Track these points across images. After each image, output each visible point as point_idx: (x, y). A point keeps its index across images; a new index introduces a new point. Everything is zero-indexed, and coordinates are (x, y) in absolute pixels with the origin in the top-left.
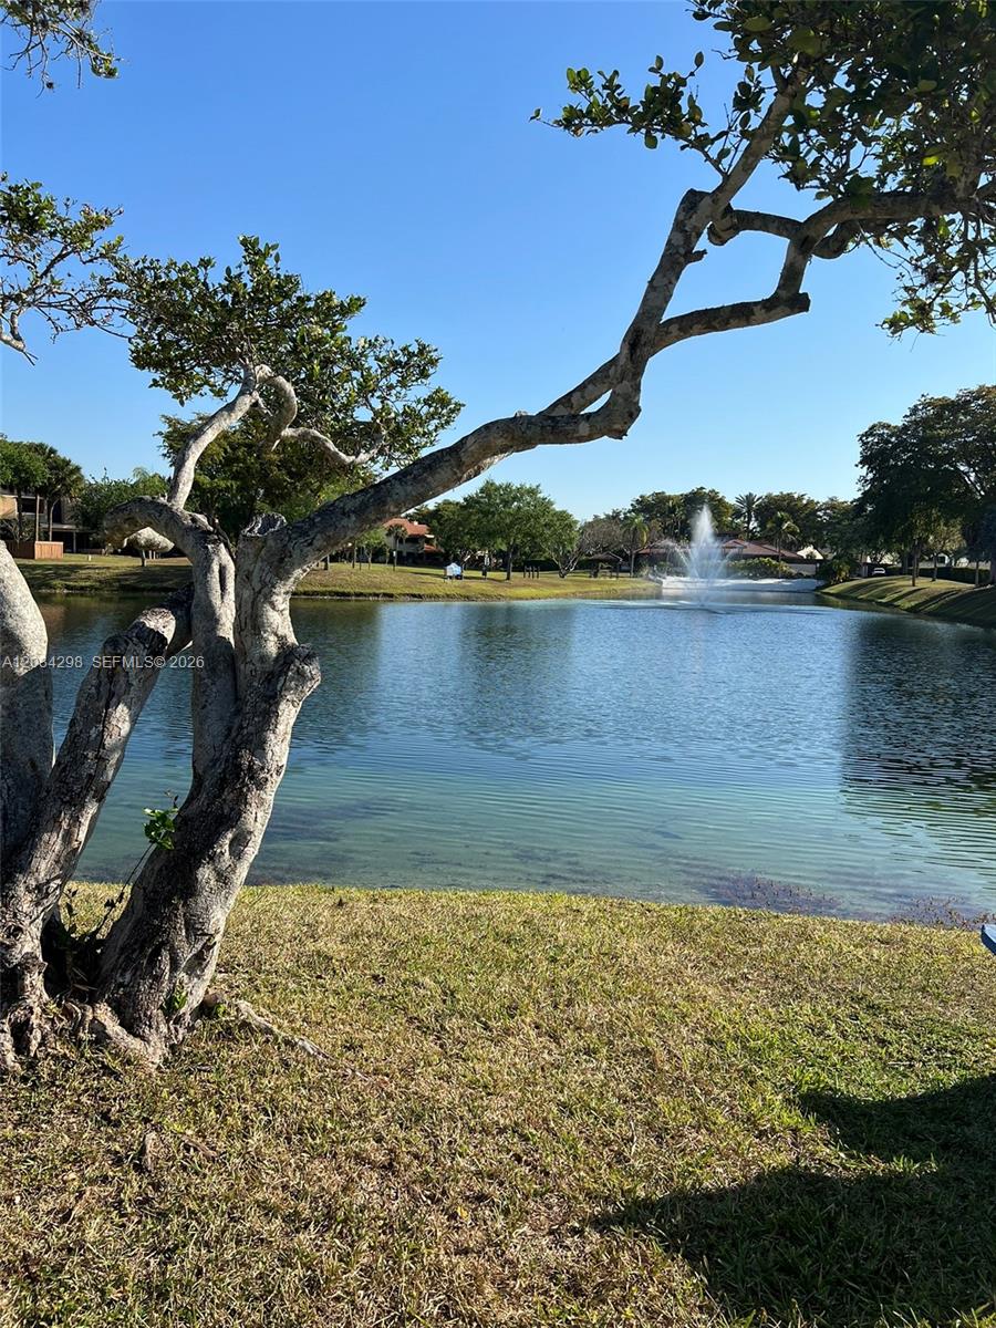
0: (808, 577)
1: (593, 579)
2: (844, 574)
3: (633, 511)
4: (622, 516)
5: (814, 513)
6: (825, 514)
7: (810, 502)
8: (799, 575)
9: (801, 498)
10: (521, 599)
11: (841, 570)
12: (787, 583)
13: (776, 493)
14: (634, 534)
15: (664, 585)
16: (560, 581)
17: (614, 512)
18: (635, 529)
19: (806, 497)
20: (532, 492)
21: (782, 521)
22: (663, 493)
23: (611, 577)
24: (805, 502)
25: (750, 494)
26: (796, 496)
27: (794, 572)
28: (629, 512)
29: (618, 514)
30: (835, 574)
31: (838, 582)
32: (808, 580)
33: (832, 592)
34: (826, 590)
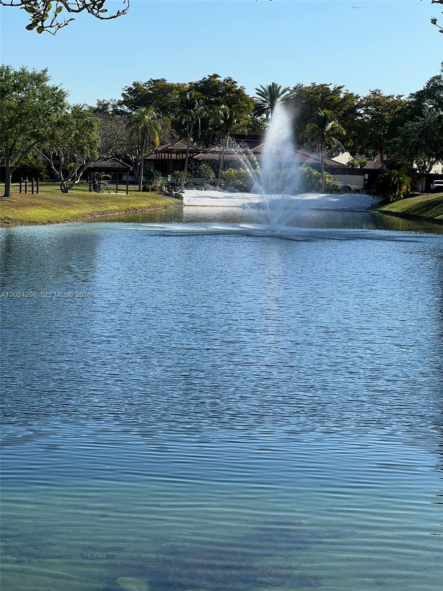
0: (357, 191)
1: (93, 193)
2: (405, 187)
3: (125, 102)
4: (110, 109)
5: (352, 110)
6: (367, 111)
7: (349, 96)
8: (347, 189)
9: (337, 90)
10: (35, 223)
11: (401, 183)
12: (334, 199)
13: (307, 84)
14: (143, 134)
15: (185, 201)
16: (64, 197)
17: (99, 103)
18: (145, 128)
19: (343, 90)
20: (39, 79)
21: (324, 121)
22: (164, 80)
23: (117, 190)
24: (342, 96)
25: (274, 85)
26: (332, 88)
27: (340, 185)
28: (120, 104)
29: (106, 106)
30: (394, 188)
31: (398, 198)
32: (357, 195)
33: (394, 210)
34: (386, 208)
